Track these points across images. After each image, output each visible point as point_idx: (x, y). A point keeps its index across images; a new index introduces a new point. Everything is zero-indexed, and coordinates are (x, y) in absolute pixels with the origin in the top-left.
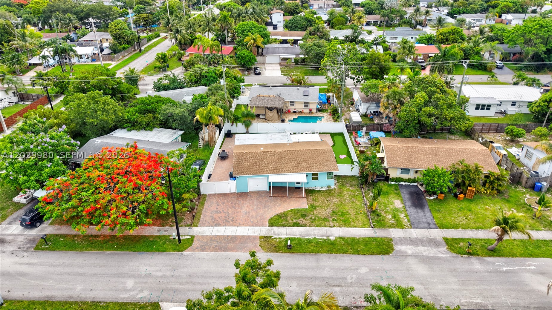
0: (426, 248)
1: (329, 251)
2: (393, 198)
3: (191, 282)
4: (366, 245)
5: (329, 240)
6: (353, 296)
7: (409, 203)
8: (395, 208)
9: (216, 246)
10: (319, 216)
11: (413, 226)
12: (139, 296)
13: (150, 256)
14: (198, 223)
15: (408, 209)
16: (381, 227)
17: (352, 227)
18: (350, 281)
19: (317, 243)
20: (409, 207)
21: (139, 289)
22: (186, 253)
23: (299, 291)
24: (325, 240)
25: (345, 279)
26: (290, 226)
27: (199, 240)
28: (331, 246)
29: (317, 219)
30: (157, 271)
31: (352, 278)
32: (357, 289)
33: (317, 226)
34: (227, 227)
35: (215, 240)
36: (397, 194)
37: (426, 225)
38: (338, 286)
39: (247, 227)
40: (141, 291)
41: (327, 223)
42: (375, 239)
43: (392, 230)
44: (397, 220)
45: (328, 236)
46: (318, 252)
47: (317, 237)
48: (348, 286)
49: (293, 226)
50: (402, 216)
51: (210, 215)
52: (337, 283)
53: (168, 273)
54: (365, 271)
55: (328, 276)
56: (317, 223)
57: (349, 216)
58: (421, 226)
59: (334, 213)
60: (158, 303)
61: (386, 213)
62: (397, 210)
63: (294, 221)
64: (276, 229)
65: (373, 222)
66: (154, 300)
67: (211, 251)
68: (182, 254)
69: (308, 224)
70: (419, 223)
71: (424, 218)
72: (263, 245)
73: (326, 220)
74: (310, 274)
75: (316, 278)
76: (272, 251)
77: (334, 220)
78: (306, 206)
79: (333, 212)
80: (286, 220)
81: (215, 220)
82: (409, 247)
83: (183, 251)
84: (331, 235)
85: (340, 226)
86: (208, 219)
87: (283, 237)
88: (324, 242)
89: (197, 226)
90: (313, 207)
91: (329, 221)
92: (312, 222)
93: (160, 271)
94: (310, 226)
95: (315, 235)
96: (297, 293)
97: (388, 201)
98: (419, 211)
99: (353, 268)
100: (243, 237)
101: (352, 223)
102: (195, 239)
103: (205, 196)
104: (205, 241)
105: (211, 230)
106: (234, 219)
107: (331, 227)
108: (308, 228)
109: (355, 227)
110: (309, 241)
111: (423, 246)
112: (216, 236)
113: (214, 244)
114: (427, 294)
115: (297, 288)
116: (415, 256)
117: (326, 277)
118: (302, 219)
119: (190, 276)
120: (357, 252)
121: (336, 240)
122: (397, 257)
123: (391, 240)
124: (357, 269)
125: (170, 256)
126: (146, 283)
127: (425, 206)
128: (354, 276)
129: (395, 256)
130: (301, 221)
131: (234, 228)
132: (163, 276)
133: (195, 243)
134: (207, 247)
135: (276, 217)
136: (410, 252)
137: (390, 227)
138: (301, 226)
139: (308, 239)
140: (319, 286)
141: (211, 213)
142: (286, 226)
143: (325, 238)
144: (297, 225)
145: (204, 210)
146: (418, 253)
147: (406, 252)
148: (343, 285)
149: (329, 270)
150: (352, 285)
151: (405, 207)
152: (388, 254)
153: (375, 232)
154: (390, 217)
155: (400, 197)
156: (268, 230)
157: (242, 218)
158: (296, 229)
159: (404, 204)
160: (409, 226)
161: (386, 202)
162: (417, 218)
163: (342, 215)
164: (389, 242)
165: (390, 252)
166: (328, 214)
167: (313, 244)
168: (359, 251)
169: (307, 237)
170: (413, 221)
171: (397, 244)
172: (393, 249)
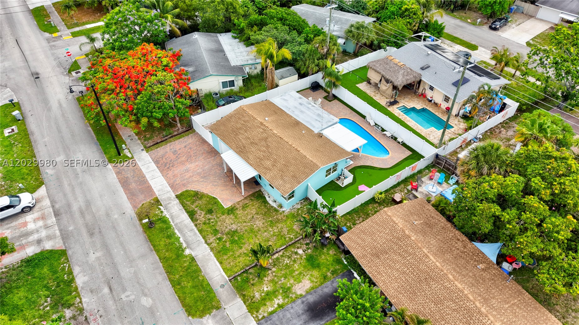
1: (164, 260)
2: (311, 275)
3: (73, 189)
4: (194, 287)
5: (183, 251)
6: (101, 309)
7: (311, 299)
8: (289, 288)
9: (127, 177)
11: (262, 321)
12: (47, 171)
13: (95, 149)
14: (152, 150)
15: (300, 301)
16: (236, 288)
17: (217, 260)
18: (123, 296)
19: (171, 244)
20: (303, 302)
22: (109, 165)
23: (90, 262)
24: (181, 246)
25: (124, 290)
28: (174, 257)
29: (212, 224)
31: (127, 296)
32: (113, 307)
33: (201, 231)
34: (157, 170)
35: (134, 172)
36: (325, 277)
38: (110, 290)
41: (210, 236)
42: (209, 291)
43: (238, 301)
44: (264, 299)
45: (188, 246)
46: (157, 251)
47: (181, 240)
48: (114, 298)
49: (188, 212)
50: (279, 300)
51: (168, 150)
52: (115, 286)
54: (145, 304)
55: (122, 274)
56: (205, 227)
57: (235, 248)
59: (233, 233)
60: (43, 184)
61: (272, 281)
62: (287, 291)
63: (196, 209)
64: (175, 202)
65: (240, 275)
66: (46, 181)
69: (198, 222)
72: (144, 206)
73: (216, 231)
74: (119, 259)
75: (114, 265)
77: (220, 239)
78: (226, 205)
79: (236, 231)
80: (193, 203)
81: (162, 157)
84: (191, 249)
85: (212, 249)
86: (161, 153)
87: (165, 213)
88: (176, 248)
89: (147, 152)
90: (231, 211)
91: (215, 235)
92: (203, 223)
95: (184, 236)
96: (87, 262)
97: (300, 274)
98: (304, 317)
99: (146, 291)
100: (149, 186)
101: (225, 257)
103: (194, 132)
105: (147, 163)
106: (171, 168)
107: (206, 242)
108: (193, 224)
109: (221, 263)
110: (171, 236)
112: (140, 170)
113: (129, 175)
115: (93, 259)
117: (119, 274)
118: (203, 213)
119: (81, 184)
120: (176, 284)
121: (186, 257)
123: (218, 308)
124: (146, 295)
127: (321, 319)
128: (132, 297)
130: (200, 214)
131: (158, 173)
134: (123, 173)
135: (192, 193)
137: (243, 297)
138: (192, 219)
139: (174, 234)
140: (104, 275)
141: (171, 149)
142: (184, 207)
143: (184, 245)
144: (192, 215)
145: (173, 142)
148: (114, 293)
149: (133, 272)
150: (118, 300)
151: (301, 296)
152: (189, 315)
153: (222, 286)
154: (265, 289)
155: (322, 283)
156: (169, 199)
157: (176, 172)
158: (184, 217)
159: (308, 293)
160: (260, 317)
161: (297, 273)
162: (284, 320)
163: (233, 242)
164: (213, 307)
165: (193, 316)
166: (227, 230)
167: (168, 241)
168: (179, 284)
169: (176, 231)
170: (275, 318)
171: (215, 316)
172: (201, 317)
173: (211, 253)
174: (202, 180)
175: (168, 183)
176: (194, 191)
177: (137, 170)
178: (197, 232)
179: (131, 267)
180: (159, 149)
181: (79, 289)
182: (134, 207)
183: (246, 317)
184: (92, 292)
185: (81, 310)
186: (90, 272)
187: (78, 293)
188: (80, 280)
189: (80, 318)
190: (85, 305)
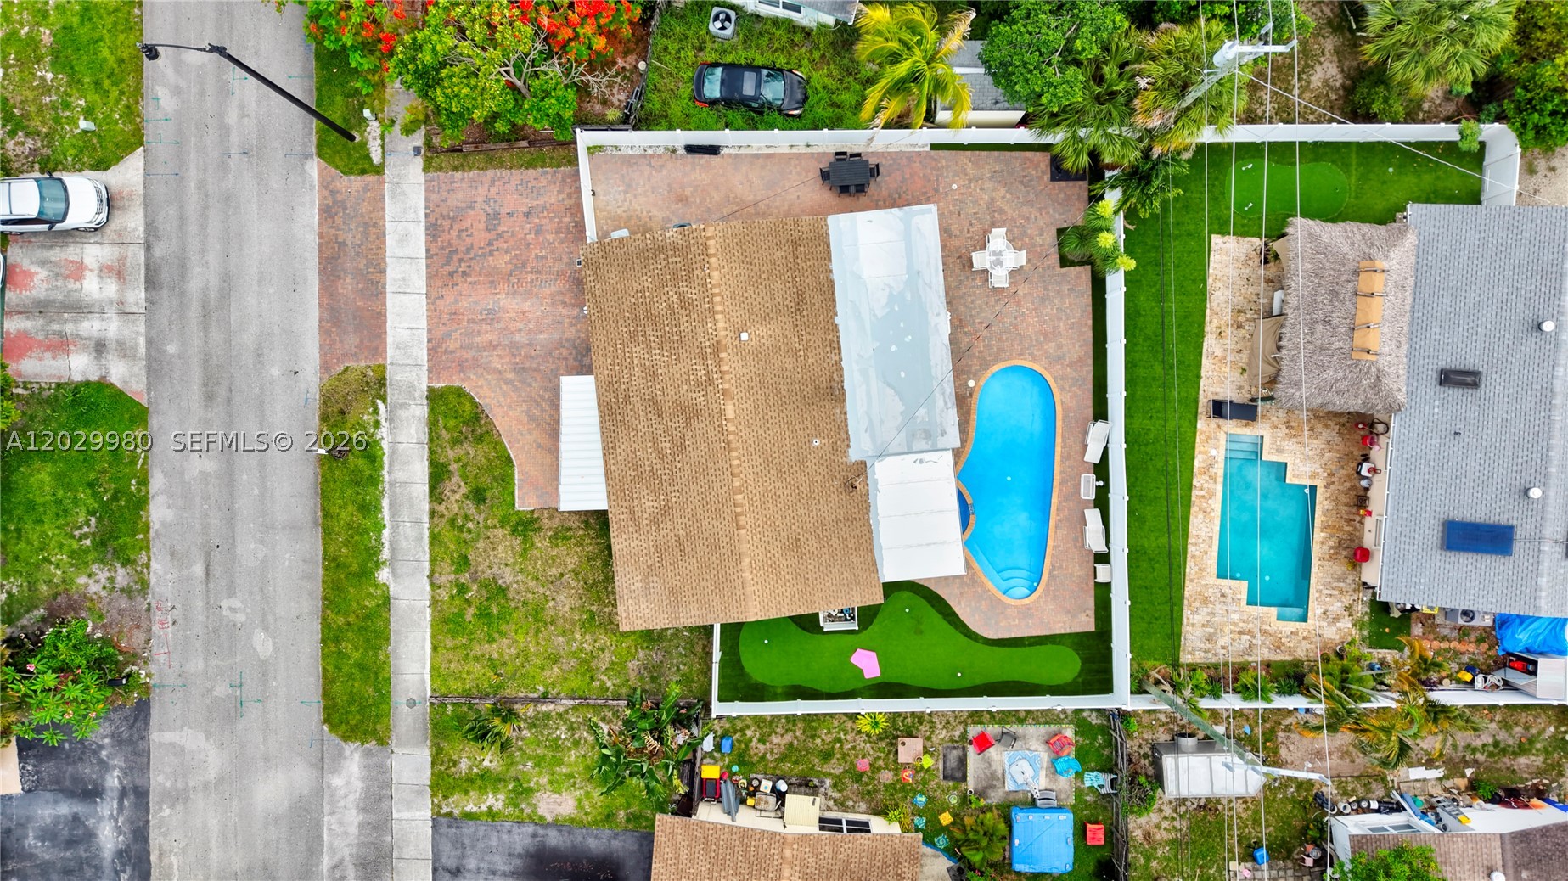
0: (354, 830)
1: (332, 563)
2: (587, 794)
3: (205, 208)
4: (361, 667)
5: (377, 565)
6: (178, 606)
7: (554, 839)
8: (529, 791)
9: (343, 244)
10: (481, 545)
11: (443, 820)
12: (162, 92)
14: (440, 169)
15: (530, 829)
16: (435, 726)
17: (433, 636)
18: (225, 604)
19: (363, 532)
20: (534, 835)
21: (183, 84)
22: (314, 167)
23: (187, 477)
24: (376, 551)
25: (231, 593)
26: (431, 451)
27: (365, 189)
28: (354, 567)
29: (465, 535)
30: (242, 107)
31: (233, 610)
32: (201, 618)
33: (435, 539)
34: (423, 262)
35: (366, 234)
36: (609, 817)
37: (451, 863)
38: (207, 574)
39: (423, 324)
40: (177, 91)
41: (446, 566)
42: (384, 696)
43: (425, 755)
44: (470, 780)
45: (390, 562)
46: (327, 532)
47: (386, 533)
48: (208, 597)
49: (433, 464)
50: (495, 801)
51: (480, 199)
52: (217, 571)
53: (235, 138)
54: (259, 647)
55: (239, 550)
56: (448, 535)
57: (479, 634)
58: (446, 847)
59: (497, 591)
60: (141, 144)
61: (508, 754)
62: (522, 792)
63: (453, 467)
64: (421, 410)
65: (454, 704)
66: (149, 132)
67: (321, 236)
68: (307, 157)
69: (442, 508)
70: (458, 843)
71: (484, 865)
72: (349, 376)
73: (463, 562)
74: (245, 505)
75: (230, 517)
76: (326, 401)
77: (462, 589)
78: (523, 503)
79: (503, 591)
80: (456, 442)
81: (454, 219)
82: (358, 785)
83: (320, 155)
84: (394, 572)
85: (434, 602)
86: (457, 199)
87: (383, 431)
88: (368, 549)
89: (426, 170)
90: (524, 525)
91: (456, 572)
92: (453, 521)
93: (243, 115)
94: (432, 514)
95: (395, 527)
96: (182, 473)
97: (570, 776)
98: (516, 862)
99: (270, 619)
100: (380, 317)
101: (449, 643)
102: (370, 178)
104: (364, 208)
105: (411, 216)
106: (458, 279)
107: (431, 576)
108: (426, 507)
109: (435, 649)
110: (369, 509)
111: (361, 826)
112: (382, 236)
113: (351, 238)
114: (192, 784)
115: (196, 473)
116: (320, 790)
117: (233, 546)
118: (464, 490)
119: (228, 199)
120: (331, 638)
121: (377, 586)
122: (317, 745)
123: (383, 742)
124: (266, 629)
125: (300, 126)
126: (202, 93)
128: (240, 618)
129: (317, 736)
130: (457, 489)
131: (420, 282)
132: (225, 130)
133: (352, 185)
134: (338, 220)
135: (469, 408)
136: (337, 781)
137: (437, 751)
138: (433, 488)
139: (378, 508)
140: (206, 528)
141: (487, 200)
142: (431, 440)
143: (385, 554)
144: (438, 474)
145: (506, 173)
146: (333, 802)
147: (335, 771)
148: (212, 586)
149: (260, 556)
150: (213, 608)
151: (542, 823)
152: (326, 721)
153: (411, 703)
154: (486, 763)
155: (595, 822)
156: (411, 388)
157: (464, 303)
158: (417, 472)
159: (557, 824)
160: (445, 810)
161: (564, 770)
162: (481, 845)
163: (484, 615)
164: (374, 733)
165: (333, 727)
166: (488, 574)
167: (358, 519)
168: (337, 641)
169: (385, 503)
170: (469, 829)
171: (368, 754)
172: (345, 738)
173: (428, 611)
174: (511, 376)
175: (429, 331)
176: (476, 405)
177: (374, 231)
178: (426, 533)
179: (262, 542)
180: (458, 175)
181: (152, 533)
182: (325, 366)
183: (420, 793)
184: (172, 555)
185: (145, 585)
186: (181, 503)
187: (147, 539)
188: (159, 513)
189: (139, 599)
190: (153, 580)
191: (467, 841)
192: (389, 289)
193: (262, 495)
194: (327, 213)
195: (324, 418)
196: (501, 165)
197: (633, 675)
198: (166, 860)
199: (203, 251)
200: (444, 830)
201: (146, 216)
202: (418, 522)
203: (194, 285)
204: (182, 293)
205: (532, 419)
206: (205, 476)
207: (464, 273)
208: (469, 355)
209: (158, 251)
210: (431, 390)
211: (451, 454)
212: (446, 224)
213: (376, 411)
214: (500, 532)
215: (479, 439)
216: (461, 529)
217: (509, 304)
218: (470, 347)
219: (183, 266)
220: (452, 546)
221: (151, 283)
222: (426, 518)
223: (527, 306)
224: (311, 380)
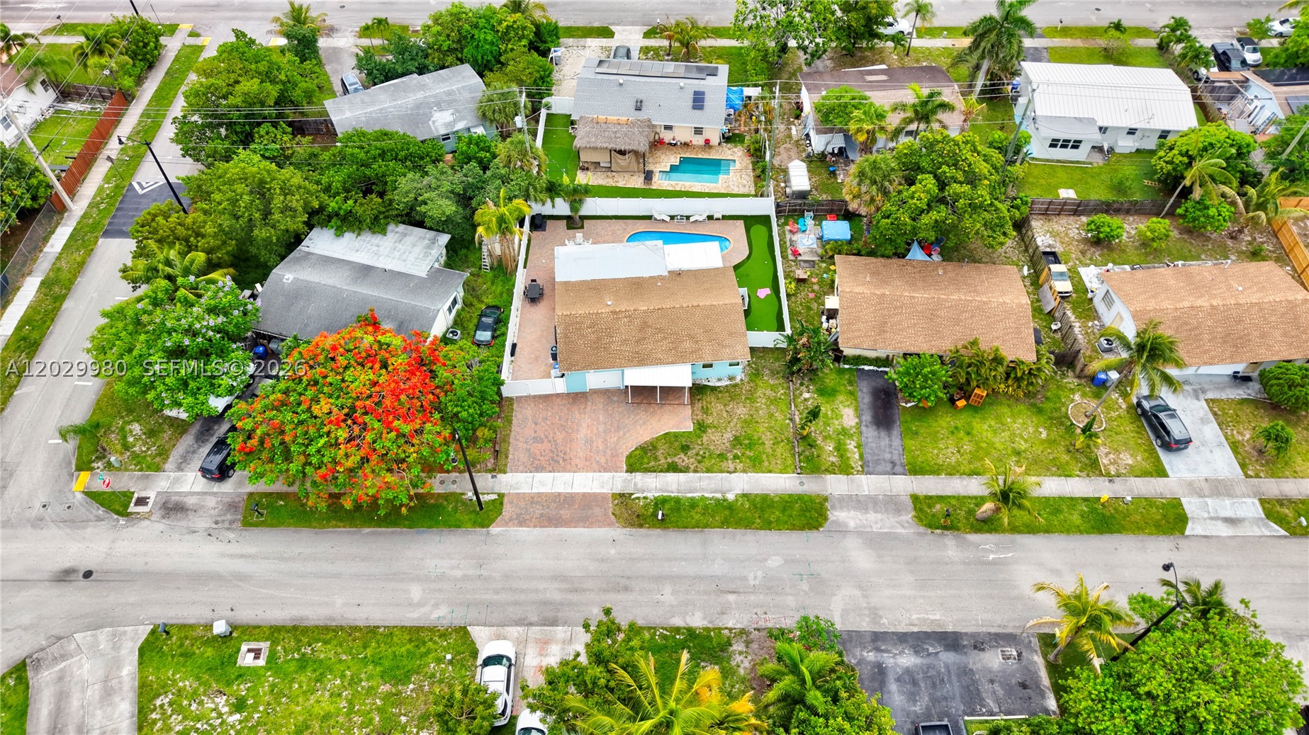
0: (879, 516)
1: (725, 524)
2: (841, 402)
3: (511, 589)
4: (784, 510)
5: (725, 500)
6: (755, 611)
7: (867, 417)
8: (843, 429)
9: (542, 515)
10: (712, 448)
11: (866, 469)
12: (435, 615)
13: (437, 538)
14: (506, 465)
15: (864, 428)
16: (813, 472)
17: (764, 472)
18: (752, 583)
19: (706, 508)
20: (867, 426)
21: (432, 602)
22: (494, 530)
23: (675, 603)
24: (718, 500)
25: (745, 578)
26: (661, 471)
27: (511, 503)
28: (727, 512)
29: (707, 455)
30: (452, 568)
31: (755, 578)
32: (762, 597)
33: (708, 471)
34: (556, 474)
35: (537, 503)
36: (851, 393)
37: (889, 467)
38: (734, 592)
39: (590, 475)
40: (436, 606)
41: (724, 464)
42: (800, 498)
43: (830, 478)
44: (842, 456)
45: (723, 493)
46: (706, 526)
47: (706, 495)
48: (749, 593)
49: (667, 471)
50: (851, 445)
51: (525, 446)
52: (732, 586)
53: (471, 572)
54: (777, 564)
55: (719, 573)
56: (707, 463)
57: (761, 449)
58: (880, 468)
59: (737, 441)
60: (465, 627)
61: (825, 438)
62: (845, 432)
63: (669, 460)
64: (638, 477)
65: (800, 461)
66: (458, 622)
67: (535, 526)
68: (488, 533)
69: (692, 467)
70: (877, 462)
71: (887, 450)
72: (617, 513)
73: (722, 456)
74: (692, 569)
75: (700, 578)
76: (632, 525)
77: (736, 457)
78: (689, 427)
79: (736, 438)
80: (656, 459)
81: (534, 459)
82: (852, 513)
83: (488, 527)
84: (729, 491)
85: (744, 471)
86: (523, 457)
87: (650, 495)
88: (716, 505)
89: (505, 472)
90: (701, 427)
91: (727, 459)
92: (700, 462)
93: (458, 567)
94: (695, 471)
95: (703, 490)
96: (672, 606)
97: (833, 411)
98: (883, 434)
99: (759, 557)
100: (584, 495)
101: (766, 464)
102: (506, 500)
103: (510, 399)
104: (522, 504)
105: (530, 480)
106: (567, 457)
107: (730, 472)
108: (691, 475)
109: (770, 472)
110: (693, 504)
111: (876, 512)
112: (540, 495)
113: (538, 511)
114: (865, 605)
115: (673, 598)
116: (859, 533)
117: (717, 576)
118: (682, 456)
119: (507, 577)
120: (768, 525)
121: (737, 500)
122: (831, 534)
123: (826, 499)
124: (766, 560)
125: (470, 537)
126: (440, 591)
127: (894, 422)
128: (759, 574)
129: (827, 534)
130: (681, 459)
131: (567, 476)
132: (465, 578)
133: (508, 510)
134: (528, 517)
135: (637, 452)
136: (852, 524)
137: (827, 471)
138: (681, 471)
139: (692, 499)
140: (705, 593)
141: (527, 442)
142: (655, 471)
143: (719, 496)
144: (673, 468)
145: (513, 434)
146: (865, 526)
147: (846, 525)
148: (741, 590)
149: (722, 562)
150: (754, 590)
151: (859, 424)
152: (817, 529)
153: (802, 484)
154: (831, 449)
155: (856, 400)
156: (625, 480)
157: (581, 454)
158: (671, 478)
159: (859, 417)
160: (860, 468)
161: (829, 413)
162: (876, 451)
163: (750, 447)
164: (822, 504)
165: (821, 525)
166: (727, 445)
167: (699, 509)
168: (771, 522)
169: (689, 495)
170: (868, 457)
171: (833, 507)
172: (826, 519)
173: (750, 474)
175: (594, 472)
176: (636, 449)
177: (535, 499)
178: (706, 474)
179: (714, 560)
180: (510, 456)
181: (710, 626)
182: (610, 525)
183: (852, 481)
184: (723, 613)
185: (743, 632)
186: (691, 607)
187: (714, 629)
188: (697, 621)
189: (752, 636)
190: (739, 626)
191: (876, 458)
192: (570, 491)
193: (685, 560)
194: (522, 523)
195: (641, 526)
196: (508, 435)
197: (777, 382)
198: (916, 622)
199: (537, 591)
200: (871, 469)
201: (511, 625)
202: (700, 478)
203: (557, 597)
204: (561, 604)
205: (644, 423)
206: (674, 593)
207: (565, 454)
208: (609, 452)
209: (534, 619)
210: (627, 471)
211: (663, 461)
212: (536, 462)
213: (638, 498)
214: (705, 438)
215: (655, 448)
216: (704, 457)
217: (583, 433)
218: (605, 452)
219: (545, 603)
220: (713, 461)
221: (553, 622)
222: (698, 475)
223: (585, 425)
224: (619, 532)
